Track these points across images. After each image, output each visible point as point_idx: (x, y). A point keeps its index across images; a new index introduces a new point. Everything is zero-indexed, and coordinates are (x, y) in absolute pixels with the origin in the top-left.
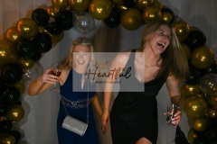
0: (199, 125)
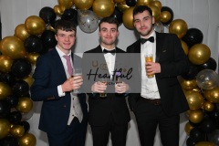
0: (196, 117)
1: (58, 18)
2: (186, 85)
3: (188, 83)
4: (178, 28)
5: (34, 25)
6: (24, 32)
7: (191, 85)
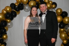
1: (16, 7)
2: (61, 30)
3: (62, 30)
4: (59, 11)
5: (8, 9)
6: (5, 12)
7: (63, 30)
